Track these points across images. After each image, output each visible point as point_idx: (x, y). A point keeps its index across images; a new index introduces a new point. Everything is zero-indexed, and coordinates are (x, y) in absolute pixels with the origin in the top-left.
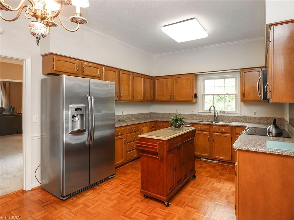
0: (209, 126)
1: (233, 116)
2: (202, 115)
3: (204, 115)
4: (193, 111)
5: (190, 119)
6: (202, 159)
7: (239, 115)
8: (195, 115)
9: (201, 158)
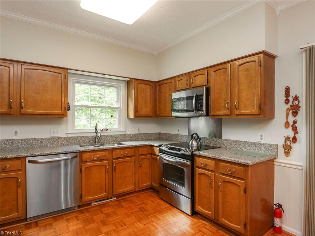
0: (107, 152)
1: (117, 135)
2: (73, 137)
3: (78, 137)
4: (55, 132)
5: (50, 147)
6: (93, 204)
7: (123, 133)
8: (59, 139)
9: (91, 203)
